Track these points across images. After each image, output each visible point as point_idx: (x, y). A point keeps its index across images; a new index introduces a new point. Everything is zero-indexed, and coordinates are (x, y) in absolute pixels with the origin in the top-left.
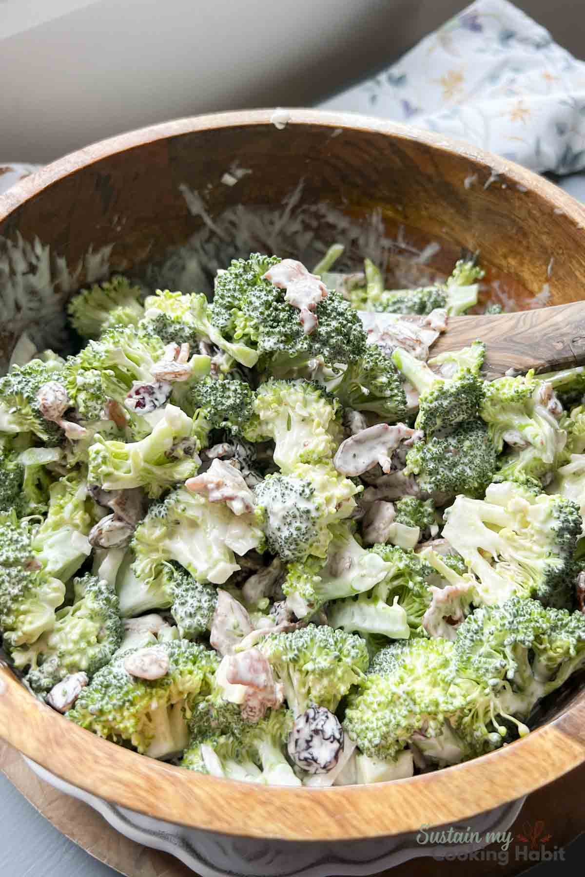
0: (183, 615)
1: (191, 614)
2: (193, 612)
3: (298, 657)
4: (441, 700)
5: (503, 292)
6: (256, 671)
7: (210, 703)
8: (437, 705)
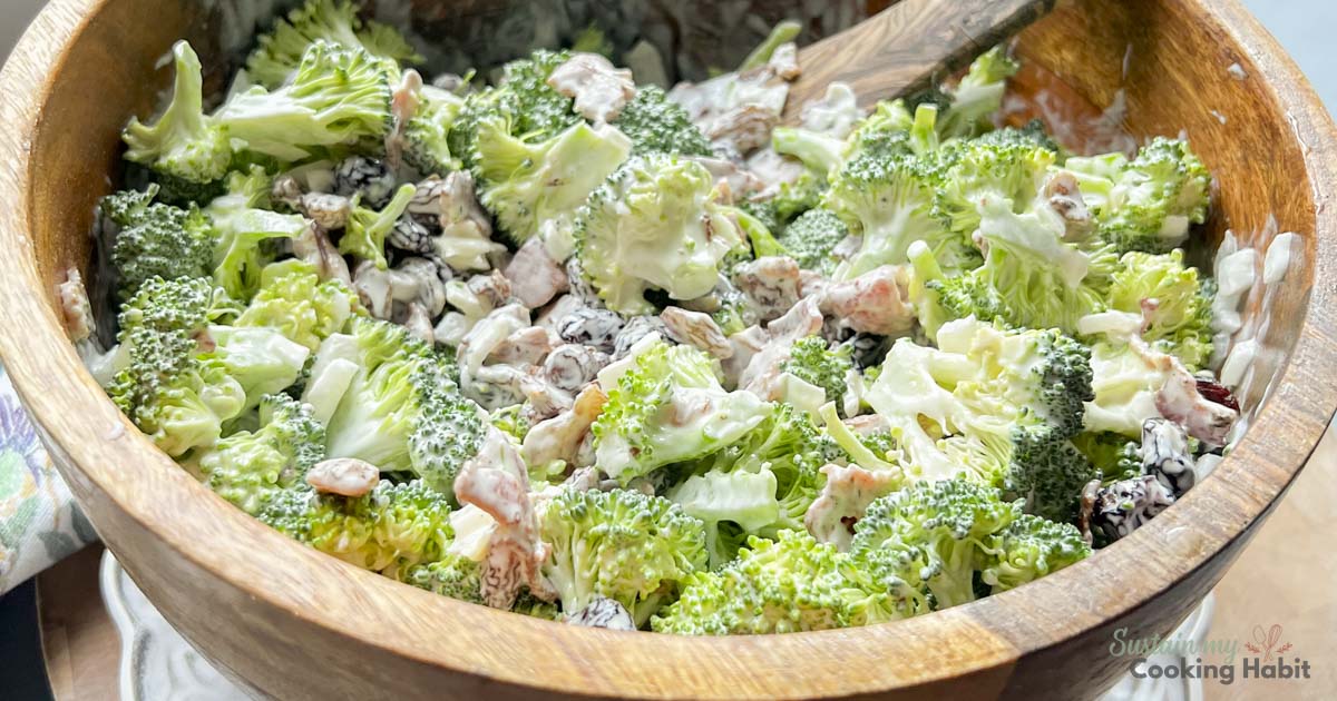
0: (425, 448)
1: (436, 446)
2: (440, 446)
3: (585, 510)
4: (800, 587)
5: (1053, 109)
6: (504, 495)
7: (434, 573)
8: (793, 593)
